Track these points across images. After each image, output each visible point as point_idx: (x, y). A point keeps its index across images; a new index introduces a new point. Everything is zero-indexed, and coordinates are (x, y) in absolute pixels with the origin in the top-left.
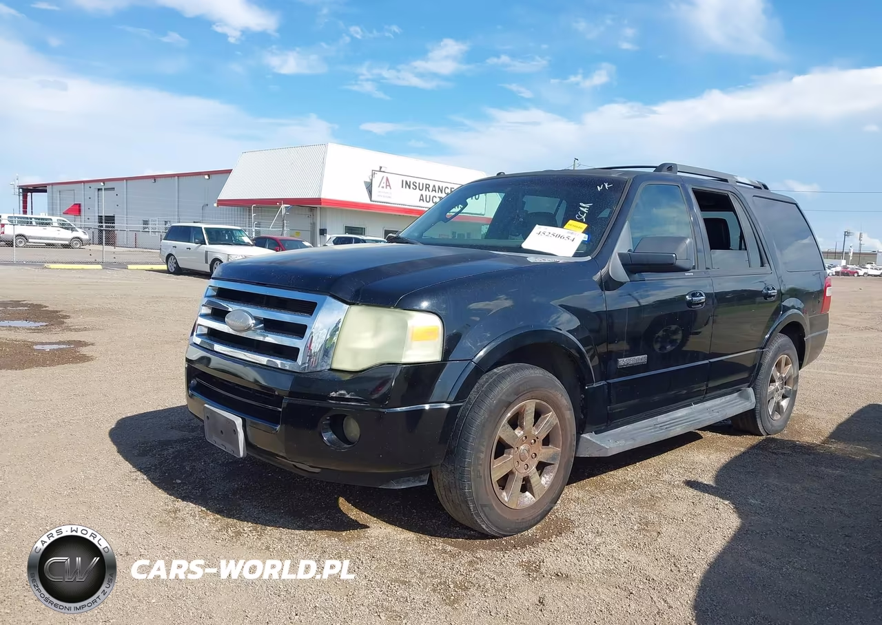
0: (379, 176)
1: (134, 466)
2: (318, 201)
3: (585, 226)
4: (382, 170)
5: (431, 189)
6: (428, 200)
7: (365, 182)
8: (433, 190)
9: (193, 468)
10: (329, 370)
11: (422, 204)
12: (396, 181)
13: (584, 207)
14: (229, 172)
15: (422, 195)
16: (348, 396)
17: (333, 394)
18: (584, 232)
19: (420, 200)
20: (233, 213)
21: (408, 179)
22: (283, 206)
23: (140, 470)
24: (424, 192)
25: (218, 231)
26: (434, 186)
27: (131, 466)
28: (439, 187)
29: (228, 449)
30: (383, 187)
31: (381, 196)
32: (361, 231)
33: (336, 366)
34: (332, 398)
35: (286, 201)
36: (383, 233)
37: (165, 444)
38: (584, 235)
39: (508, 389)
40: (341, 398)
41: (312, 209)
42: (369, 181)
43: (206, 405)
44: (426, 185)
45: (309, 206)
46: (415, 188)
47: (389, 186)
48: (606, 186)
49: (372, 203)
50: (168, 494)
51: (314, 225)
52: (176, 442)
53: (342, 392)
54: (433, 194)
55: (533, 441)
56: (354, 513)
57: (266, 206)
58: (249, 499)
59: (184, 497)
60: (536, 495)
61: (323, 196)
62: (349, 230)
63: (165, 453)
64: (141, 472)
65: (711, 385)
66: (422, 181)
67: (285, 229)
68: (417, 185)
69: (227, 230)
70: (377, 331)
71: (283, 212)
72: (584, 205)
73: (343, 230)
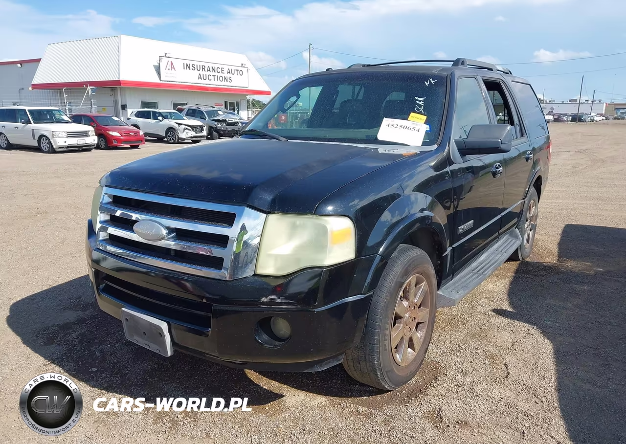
0: (165, 60)
1: (46, 358)
2: (118, 82)
3: (425, 118)
4: (167, 56)
5: (206, 69)
6: (205, 78)
7: (155, 66)
8: (208, 70)
9: (101, 351)
10: (253, 275)
11: (200, 81)
12: (178, 64)
13: (420, 101)
14: (39, 60)
15: (200, 74)
16: (279, 301)
17: (264, 299)
18: (425, 123)
19: (199, 78)
20: (49, 95)
21: (188, 62)
22: (89, 88)
23: (53, 361)
24: (201, 72)
25: (40, 112)
26: (209, 67)
27: (43, 359)
28: (212, 68)
29: (153, 348)
30: (169, 69)
31: (167, 76)
32: (154, 105)
33: (260, 271)
34: (263, 303)
35: (92, 83)
36: (171, 106)
37: (66, 327)
38: (426, 126)
39: (401, 272)
40: (272, 302)
41: (113, 89)
42: (157, 65)
43: (123, 309)
44: (202, 66)
45: (111, 87)
46: (194, 69)
47: (174, 68)
48: (432, 81)
49: (161, 82)
50: (90, 386)
51: (116, 102)
52: (74, 323)
53: (273, 297)
54: (209, 73)
55: (413, 308)
56: (266, 384)
57: (76, 88)
58: (167, 380)
59: (107, 387)
60: (417, 351)
61: (121, 79)
62: (145, 104)
63: (70, 338)
64: (55, 364)
65: (500, 231)
66: (199, 64)
67: (93, 106)
68: (196, 67)
69: (48, 111)
70: (292, 234)
71: (90, 92)
72: (419, 99)
73: (140, 105)
